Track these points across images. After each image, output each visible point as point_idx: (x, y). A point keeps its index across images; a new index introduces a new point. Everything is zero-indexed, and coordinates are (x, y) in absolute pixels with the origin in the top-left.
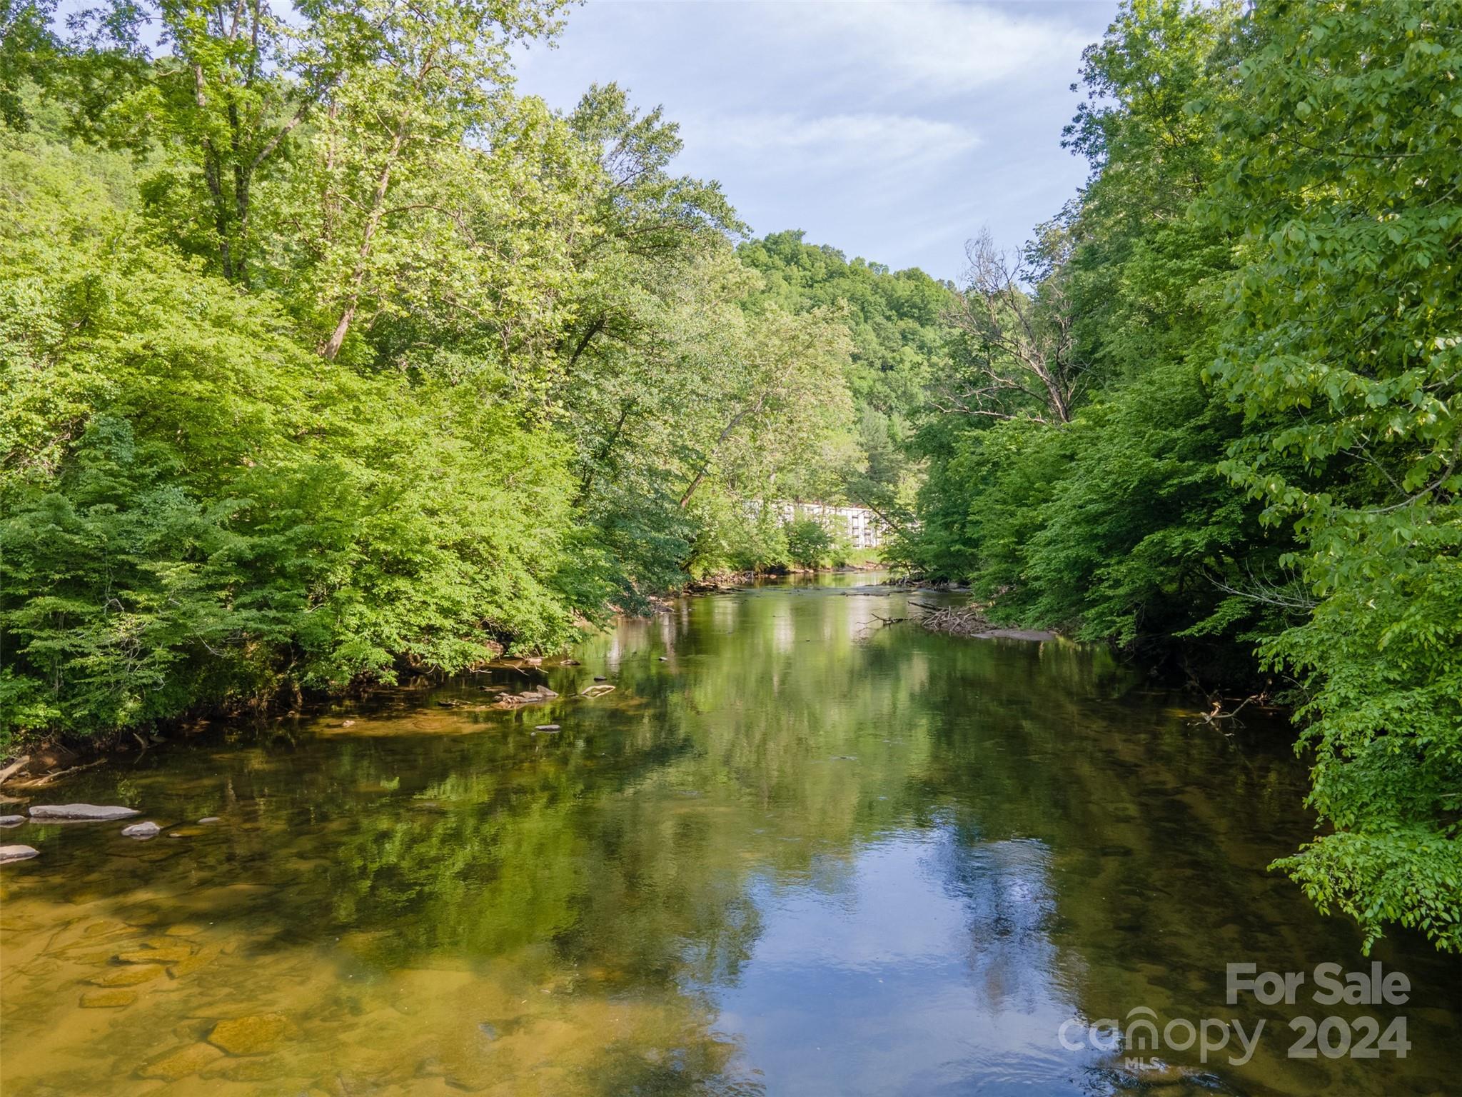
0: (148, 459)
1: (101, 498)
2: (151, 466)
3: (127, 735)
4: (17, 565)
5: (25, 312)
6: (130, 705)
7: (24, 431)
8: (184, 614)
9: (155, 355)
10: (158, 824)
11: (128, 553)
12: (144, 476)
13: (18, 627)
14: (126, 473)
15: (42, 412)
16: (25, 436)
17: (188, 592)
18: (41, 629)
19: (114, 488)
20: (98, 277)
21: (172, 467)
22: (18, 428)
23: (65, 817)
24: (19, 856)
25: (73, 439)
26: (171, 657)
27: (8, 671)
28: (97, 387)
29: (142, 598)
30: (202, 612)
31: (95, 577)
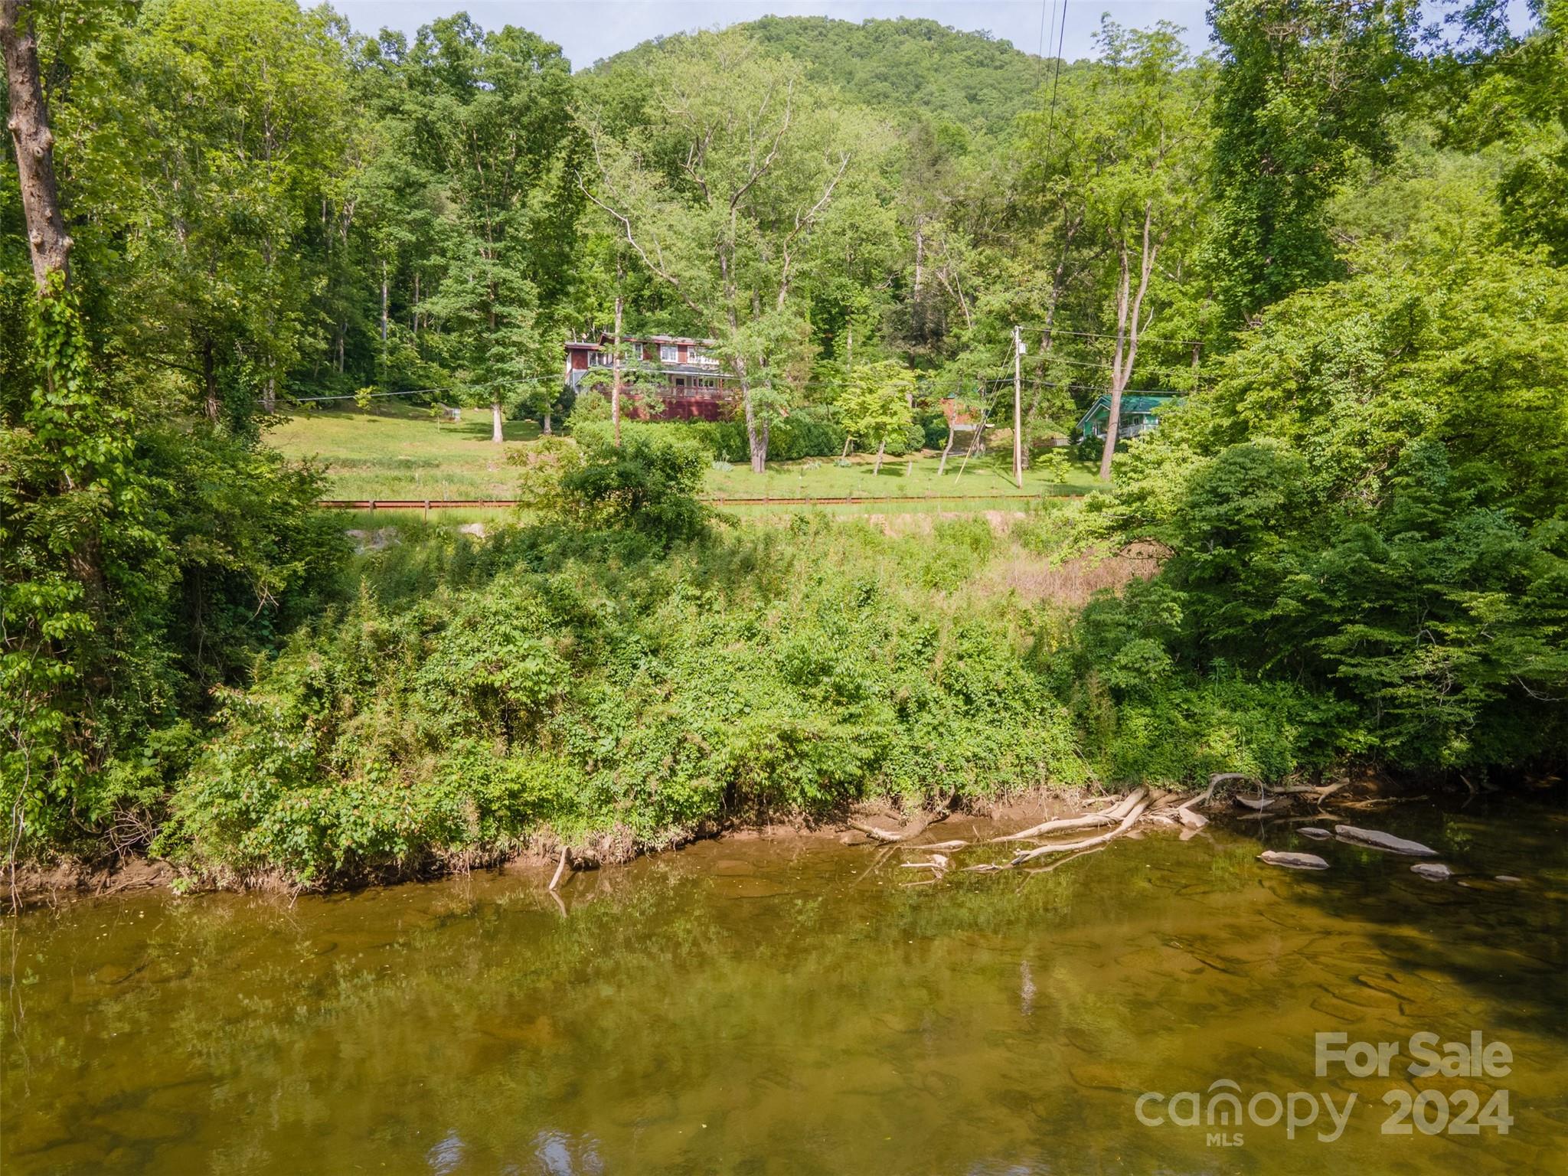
0: (1465, 482)
1: (1411, 525)
2: (1469, 489)
3: (1454, 775)
4: (1333, 594)
5: (1350, 350)
6: (1456, 744)
7: (1345, 464)
8: (1499, 649)
9: (1477, 369)
10: (1450, 869)
11: (1438, 583)
12: (1460, 500)
13: (1332, 653)
14: (1438, 498)
15: (1363, 443)
16: (1345, 470)
17: (1500, 625)
18: (1352, 657)
19: (1425, 515)
20: (1418, 299)
21: (1493, 488)
22: (1339, 462)
23: (1366, 841)
24: (1311, 865)
25: (1389, 468)
26: (1482, 696)
27: (1330, 694)
28: (1414, 413)
29: (1450, 630)
30: (1517, 649)
31: (1404, 607)
